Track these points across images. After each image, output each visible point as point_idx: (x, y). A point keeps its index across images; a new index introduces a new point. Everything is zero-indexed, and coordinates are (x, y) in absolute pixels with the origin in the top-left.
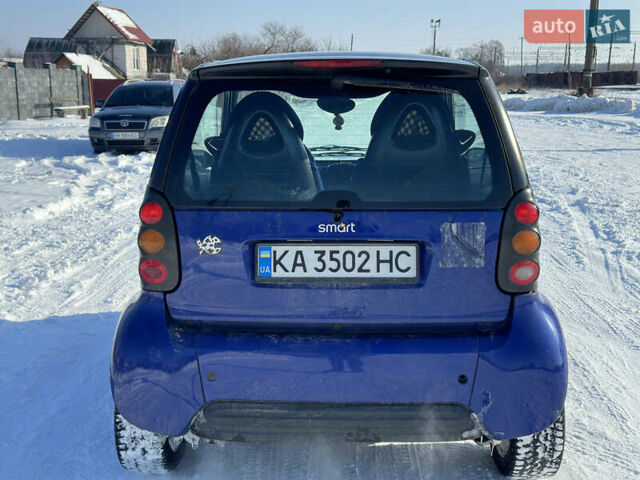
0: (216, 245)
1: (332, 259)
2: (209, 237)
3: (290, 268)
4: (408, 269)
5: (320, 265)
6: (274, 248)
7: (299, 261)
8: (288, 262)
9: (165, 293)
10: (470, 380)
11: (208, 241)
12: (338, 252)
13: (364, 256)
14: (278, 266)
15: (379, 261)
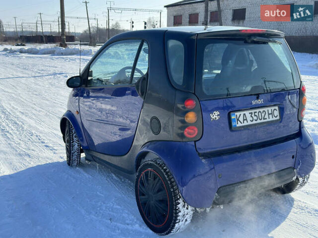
0: (218, 115)
1: (255, 116)
2: (215, 112)
3: (242, 122)
4: (277, 116)
5: (251, 119)
6: (236, 114)
7: (245, 118)
8: (241, 119)
9: (195, 142)
10: (295, 157)
11: (215, 114)
12: (256, 112)
13: (264, 113)
14: (238, 122)
15: (269, 114)
